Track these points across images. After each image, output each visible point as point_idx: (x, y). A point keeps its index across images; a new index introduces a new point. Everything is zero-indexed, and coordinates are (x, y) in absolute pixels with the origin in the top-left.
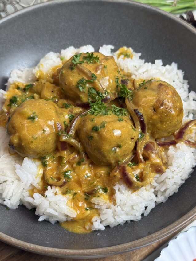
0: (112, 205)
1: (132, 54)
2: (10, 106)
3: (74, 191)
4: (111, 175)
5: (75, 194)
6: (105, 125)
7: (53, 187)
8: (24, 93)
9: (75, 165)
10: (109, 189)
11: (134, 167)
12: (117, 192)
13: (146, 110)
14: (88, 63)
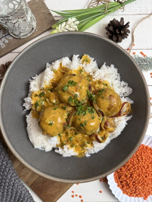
0: (93, 148)
1: (89, 58)
2: (36, 107)
3: (76, 145)
4: (91, 138)
5: (76, 146)
6: (87, 124)
7: (66, 145)
8: (41, 98)
9: (74, 135)
10: (90, 142)
11: (101, 133)
12: (94, 144)
13: (104, 110)
14: (72, 85)
